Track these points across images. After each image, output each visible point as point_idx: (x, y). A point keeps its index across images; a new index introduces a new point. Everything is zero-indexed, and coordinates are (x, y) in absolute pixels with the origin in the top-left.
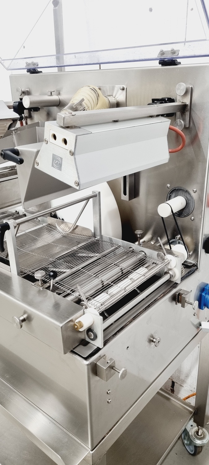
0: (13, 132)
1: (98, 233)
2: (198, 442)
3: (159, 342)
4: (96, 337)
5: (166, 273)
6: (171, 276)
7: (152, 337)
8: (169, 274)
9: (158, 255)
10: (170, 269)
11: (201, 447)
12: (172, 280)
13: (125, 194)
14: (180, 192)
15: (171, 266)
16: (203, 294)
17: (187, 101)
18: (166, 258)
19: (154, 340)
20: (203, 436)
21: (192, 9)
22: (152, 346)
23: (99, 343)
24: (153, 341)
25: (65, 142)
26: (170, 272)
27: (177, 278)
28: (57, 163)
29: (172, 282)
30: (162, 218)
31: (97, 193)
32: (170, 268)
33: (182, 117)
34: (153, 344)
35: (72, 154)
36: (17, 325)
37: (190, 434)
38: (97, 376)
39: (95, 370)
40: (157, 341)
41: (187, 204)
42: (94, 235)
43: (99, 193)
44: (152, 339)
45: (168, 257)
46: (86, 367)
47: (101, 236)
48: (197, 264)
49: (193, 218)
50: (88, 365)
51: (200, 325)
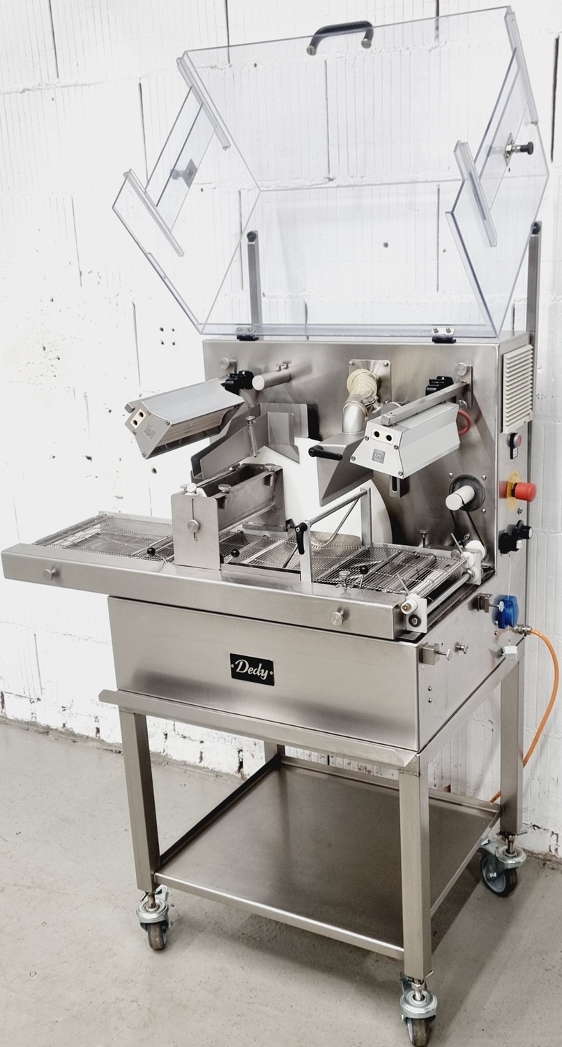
0: (250, 422)
1: (368, 541)
2: (510, 862)
3: (467, 648)
4: (419, 622)
5: (464, 573)
6: (470, 577)
7: (458, 644)
8: (467, 575)
9: (452, 555)
10: (469, 569)
12: (471, 582)
13: (395, 489)
14: (466, 481)
15: (469, 565)
17: (467, 381)
18: (462, 556)
19: (462, 647)
20: (516, 854)
21: (445, 251)
22: (460, 654)
23: (423, 628)
24: (460, 649)
25: (389, 438)
26: (468, 572)
27: (477, 579)
28: (379, 456)
29: (471, 584)
30: (451, 511)
31: (367, 489)
32: (467, 567)
33: (463, 396)
35: (397, 449)
36: (338, 621)
37: (496, 856)
38: (423, 662)
39: (421, 657)
40: (465, 648)
41: (476, 494)
42: (363, 544)
43: (370, 489)
44: (459, 647)
45: (465, 554)
46: (415, 650)
47: (372, 543)
48: (494, 567)
49: (484, 510)
50: (417, 647)
51: (503, 653)
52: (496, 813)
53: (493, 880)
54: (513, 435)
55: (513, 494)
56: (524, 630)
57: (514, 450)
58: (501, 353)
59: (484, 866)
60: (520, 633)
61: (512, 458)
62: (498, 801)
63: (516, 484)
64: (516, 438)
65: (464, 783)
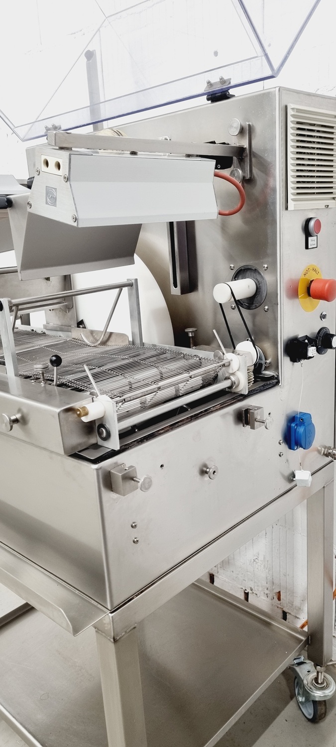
1: (138, 341)
2: (318, 695)
3: (214, 472)
4: (109, 435)
5: (227, 378)
6: (233, 384)
7: (206, 466)
8: (230, 381)
9: (215, 356)
10: (233, 374)
11: (323, 703)
12: (234, 390)
13: (176, 286)
14: (248, 273)
15: (232, 369)
16: (293, 425)
17: (245, 144)
18: (224, 357)
19: (208, 470)
20: (325, 684)
22: (206, 479)
23: (114, 444)
24: (206, 472)
25: (58, 166)
26: (231, 377)
27: (244, 388)
28: (51, 197)
29: (236, 392)
30: (221, 304)
31: (133, 280)
32: (231, 372)
33: (240, 165)
34: (206, 477)
35: (67, 179)
36: (6, 426)
37: (305, 682)
38: (112, 491)
39: (108, 482)
40: (211, 471)
43: (136, 280)
44: (205, 469)
45: (229, 356)
46: (95, 473)
47: (142, 344)
48: (278, 376)
49: (266, 307)
50: (97, 470)
51: (294, 477)
52: (302, 640)
53: (301, 702)
54: (308, 221)
55: (309, 292)
56: (329, 453)
57: (310, 238)
58: (284, 104)
59: (297, 687)
60: (327, 455)
61: (307, 247)
62: (306, 629)
63: (313, 280)
64: (312, 224)
65: (292, 593)
